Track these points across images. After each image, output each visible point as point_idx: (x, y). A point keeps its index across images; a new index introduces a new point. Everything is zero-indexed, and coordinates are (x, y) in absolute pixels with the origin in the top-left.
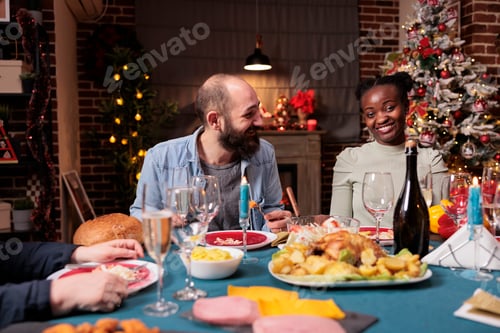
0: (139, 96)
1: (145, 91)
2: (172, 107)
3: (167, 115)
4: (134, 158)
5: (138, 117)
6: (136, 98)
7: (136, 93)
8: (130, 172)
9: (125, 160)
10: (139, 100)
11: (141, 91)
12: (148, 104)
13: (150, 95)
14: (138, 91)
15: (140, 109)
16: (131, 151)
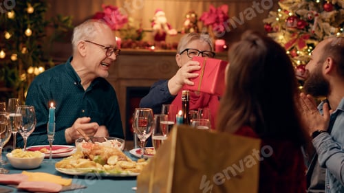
0: (30, 10)
1: (36, 5)
2: (66, 21)
3: (60, 29)
4: (24, 75)
5: (28, 32)
6: (26, 12)
7: (27, 7)
8: (18, 89)
9: (14, 77)
10: (31, 15)
11: (32, 6)
12: (40, 18)
13: (41, 9)
14: (29, 5)
15: (31, 24)
16: (21, 66)
